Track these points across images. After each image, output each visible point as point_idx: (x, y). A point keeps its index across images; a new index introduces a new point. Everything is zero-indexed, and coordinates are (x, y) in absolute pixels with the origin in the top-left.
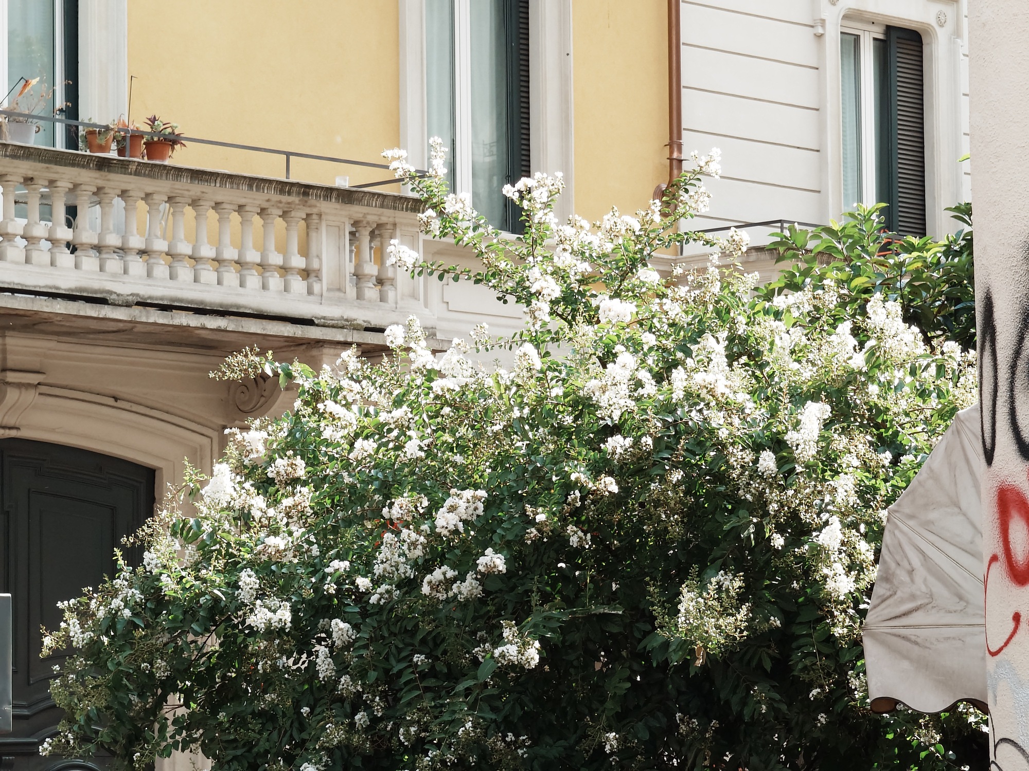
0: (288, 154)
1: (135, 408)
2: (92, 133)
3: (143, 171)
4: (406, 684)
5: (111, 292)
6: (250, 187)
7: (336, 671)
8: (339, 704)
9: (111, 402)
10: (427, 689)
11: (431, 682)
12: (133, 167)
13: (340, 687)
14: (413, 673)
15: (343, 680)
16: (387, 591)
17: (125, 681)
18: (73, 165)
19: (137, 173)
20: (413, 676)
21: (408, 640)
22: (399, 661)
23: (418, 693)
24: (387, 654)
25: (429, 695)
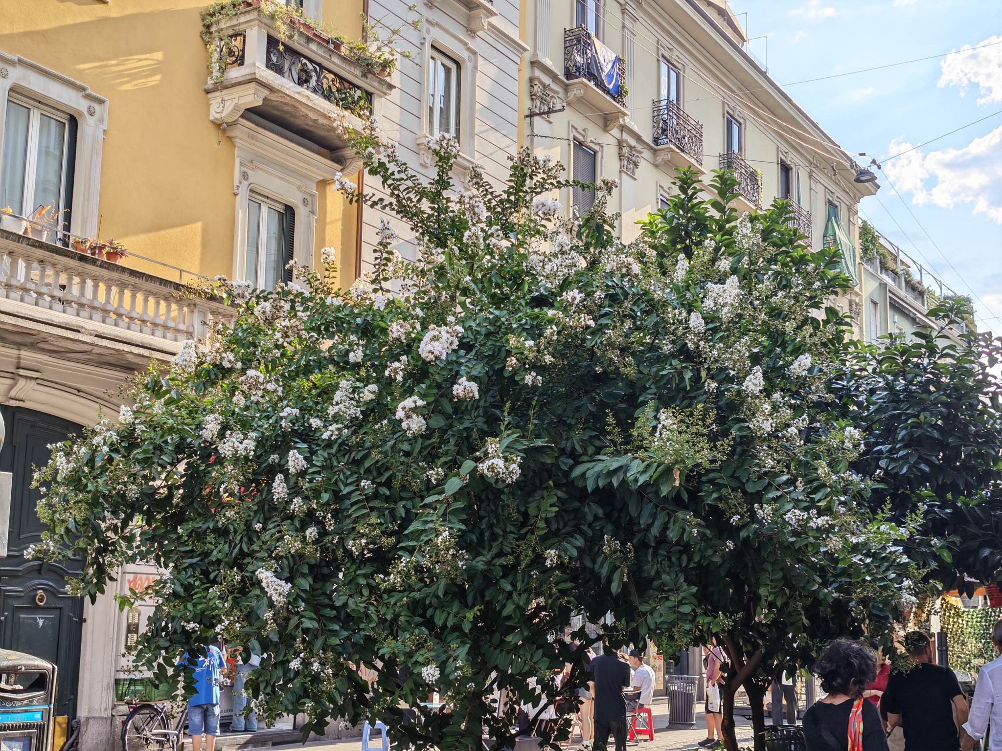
0: (181, 271)
1: (89, 397)
2: (78, 242)
3: (103, 265)
4: (353, 504)
5: (82, 327)
6: (161, 284)
7: (288, 494)
8: (289, 521)
9: (76, 392)
10: (372, 509)
11: (375, 504)
12: (99, 263)
13: (292, 507)
14: (360, 495)
15: (295, 500)
16: (338, 429)
17: (101, 500)
18: (66, 256)
19: (101, 266)
20: (361, 498)
21: (354, 469)
22: (346, 485)
23: (365, 511)
24: (336, 480)
25: (374, 514)
